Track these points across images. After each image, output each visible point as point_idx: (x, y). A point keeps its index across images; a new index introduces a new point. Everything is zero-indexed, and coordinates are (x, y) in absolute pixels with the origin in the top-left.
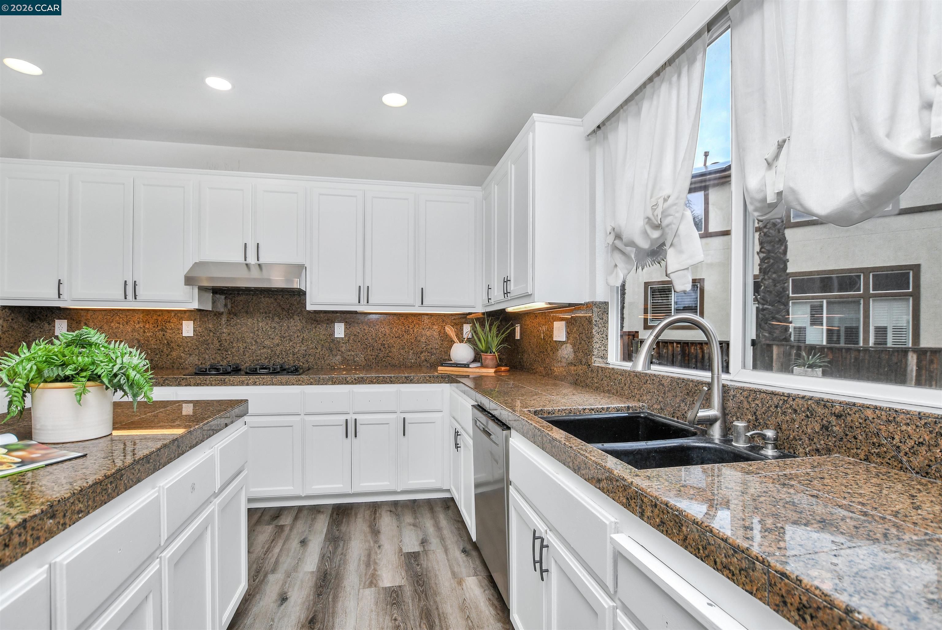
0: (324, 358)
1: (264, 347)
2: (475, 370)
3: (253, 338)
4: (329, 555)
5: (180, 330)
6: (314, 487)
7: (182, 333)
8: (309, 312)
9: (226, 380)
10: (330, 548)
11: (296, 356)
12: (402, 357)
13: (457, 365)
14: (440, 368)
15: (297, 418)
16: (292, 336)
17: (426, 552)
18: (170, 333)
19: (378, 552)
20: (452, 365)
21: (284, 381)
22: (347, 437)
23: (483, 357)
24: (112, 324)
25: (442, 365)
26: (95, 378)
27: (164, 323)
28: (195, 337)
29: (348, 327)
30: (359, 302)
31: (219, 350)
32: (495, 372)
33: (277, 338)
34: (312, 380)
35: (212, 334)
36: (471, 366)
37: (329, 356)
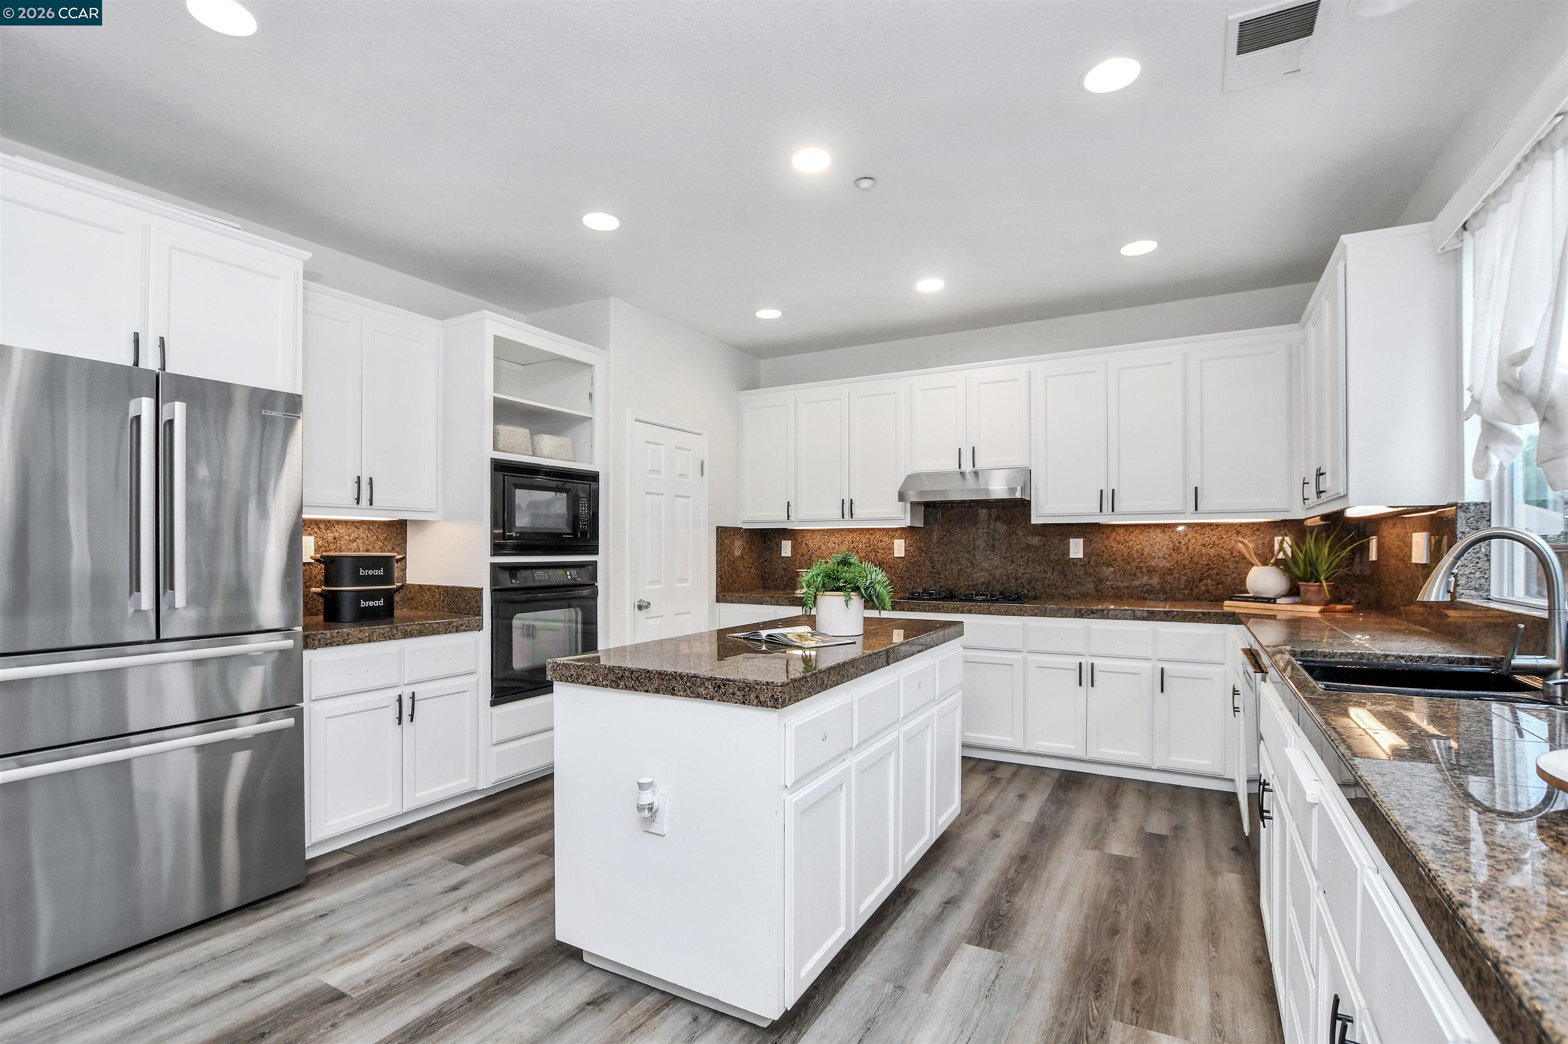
0: (1055, 585)
1: (982, 570)
2: (1287, 608)
3: (968, 559)
4: (1050, 814)
5: (891, 549)
6: (1038, 743)
7: (893, 553)
8: (1036, 526)
9: (940, 606)
10: (1053, 808)
11: (1019, 581)
12: (1169, 586)
13: (1256, 599)
14: (1226, 603)
15: (1019, 656)
16: (1015, 555)
17: (1176, 838)
18: (881, 553)
19: (1112, 824)
20: (1246, 599)
21: (1002, 610)
22: (1080, 685)
23: (1302, 588)
24: (829, 545)
25: (1231, 599)
26: (856, 589)
27: (876, 542)
28: (907, 558)
29: (1088, 544)
30: (1101, 511)
31: (931, 572)
32: (1321, 612)
33: (996, 558)
34: (1036, 611)
35: (923, 555)
36: (1278, 601)
37: (1062, 582)
